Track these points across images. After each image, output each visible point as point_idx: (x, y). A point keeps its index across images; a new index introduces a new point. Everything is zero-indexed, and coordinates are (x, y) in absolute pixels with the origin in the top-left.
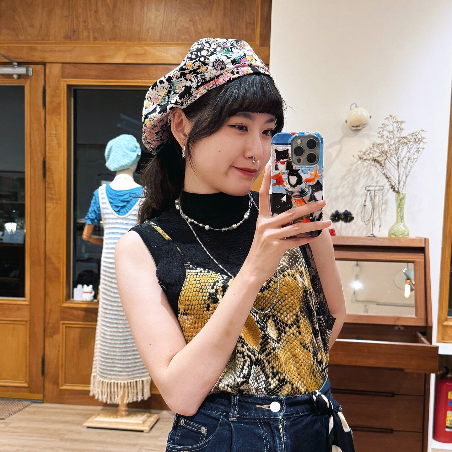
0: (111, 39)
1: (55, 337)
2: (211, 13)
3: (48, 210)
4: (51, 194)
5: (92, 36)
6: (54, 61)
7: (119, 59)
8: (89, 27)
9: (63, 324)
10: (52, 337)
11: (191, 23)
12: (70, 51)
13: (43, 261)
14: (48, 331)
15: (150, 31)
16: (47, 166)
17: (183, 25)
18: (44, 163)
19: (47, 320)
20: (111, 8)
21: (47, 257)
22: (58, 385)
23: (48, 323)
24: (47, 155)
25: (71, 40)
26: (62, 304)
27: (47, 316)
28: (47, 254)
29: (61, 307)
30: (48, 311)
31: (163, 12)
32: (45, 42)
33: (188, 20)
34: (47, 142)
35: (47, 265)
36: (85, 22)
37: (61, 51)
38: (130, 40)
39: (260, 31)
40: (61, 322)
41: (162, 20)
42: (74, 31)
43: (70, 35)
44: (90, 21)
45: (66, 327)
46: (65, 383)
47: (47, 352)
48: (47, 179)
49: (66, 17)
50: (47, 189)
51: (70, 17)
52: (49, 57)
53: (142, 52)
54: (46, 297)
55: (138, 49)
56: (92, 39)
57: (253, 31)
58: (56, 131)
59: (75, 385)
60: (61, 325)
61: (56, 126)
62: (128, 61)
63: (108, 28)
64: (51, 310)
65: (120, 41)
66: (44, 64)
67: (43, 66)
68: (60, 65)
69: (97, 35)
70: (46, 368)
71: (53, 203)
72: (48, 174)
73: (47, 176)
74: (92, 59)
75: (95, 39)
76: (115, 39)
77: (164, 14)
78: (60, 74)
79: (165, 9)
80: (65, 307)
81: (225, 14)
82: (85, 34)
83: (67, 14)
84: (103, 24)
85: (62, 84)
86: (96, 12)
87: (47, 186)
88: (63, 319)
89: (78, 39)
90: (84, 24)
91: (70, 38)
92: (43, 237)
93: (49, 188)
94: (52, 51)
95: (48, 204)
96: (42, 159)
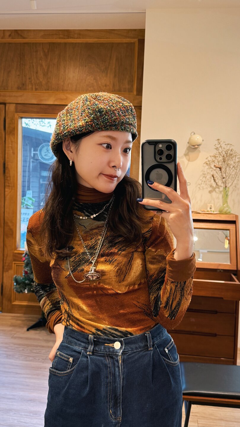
0: (45, 90)
1: (9, 271)
2: (107, 75)
3: (6, 193)
4: (9, 183)
5: (34, 88)
6: (11, 102)
7: (51, 102)
8: (33, 82)
9: (15, 263)
10: (8, 271)
11: (95, 81)
12: (21, 96)
13: (2, 225)
14: (6, 267)
15: (69, 85)
16: (6, 166)
17: (90, 82)
18: (4, 164)
19: (5, 261)
20: (46, 71)
21: (5, 222)
22: (11, 302)
23: (5, 263)
24: (6, 159)
25: (21, 90)
26: (14, 251)
27: (5, 259)
28: (5, 220)
29: (14, 253)
30: (5, 256)
31: (77, 74)
32: (6, 91)
33: (93, 79)
34: (6, 152)
35: (5, 227)
36: (30, 79)
37: (15, 96)
38: (57, 90)
39: (137, 86)
40: (14, 262)
41: (77, 78)
42: (23, 85)
43: (20, 86)
44: (33, 78)
45: (16, 265)
46: (15, 300)
47: (5, 281)
48: (6, 174)
49: (18, 75)
50: (6, 180)
51: (21, 76)
52: (8, 100)
53: (65, 97)
54: (5, 246)
55: (62, 96)
56: (34, 89)
57: (132, 86)
58: (12, 145)
59: (22, 301)
60: (13, 265)
61: (12, 142)
62: (56, 103)
63: (44, 83)
64: (7, 255)
65: (51, 90)
66: (5, 104)
67: (4, 106)
68: (15, 105)
69: (37, 87)
70: (4, 291)
71: (9, 189)
72: (6, 171)
73: (6, 172)
74: (34, 102)
75: (36, 89)
76: (48, 90)
77: (78, 74)
78: (15, 110)
79: (79, 72)
80: (16, 253)
81: (115, 76)
82: (30, 86)
83: (19, 74)
84: (41, 80)
85: (16, 116)
86: (37, 73)
87: (6, 178)
88: (15, 260)
89: (25, 89)
90: (30, 80)
91: (21, 88)
92: (3, 210)
93: (7, 180)
94: (10, 96)
95: (6, 190)
96: (2, 161)
